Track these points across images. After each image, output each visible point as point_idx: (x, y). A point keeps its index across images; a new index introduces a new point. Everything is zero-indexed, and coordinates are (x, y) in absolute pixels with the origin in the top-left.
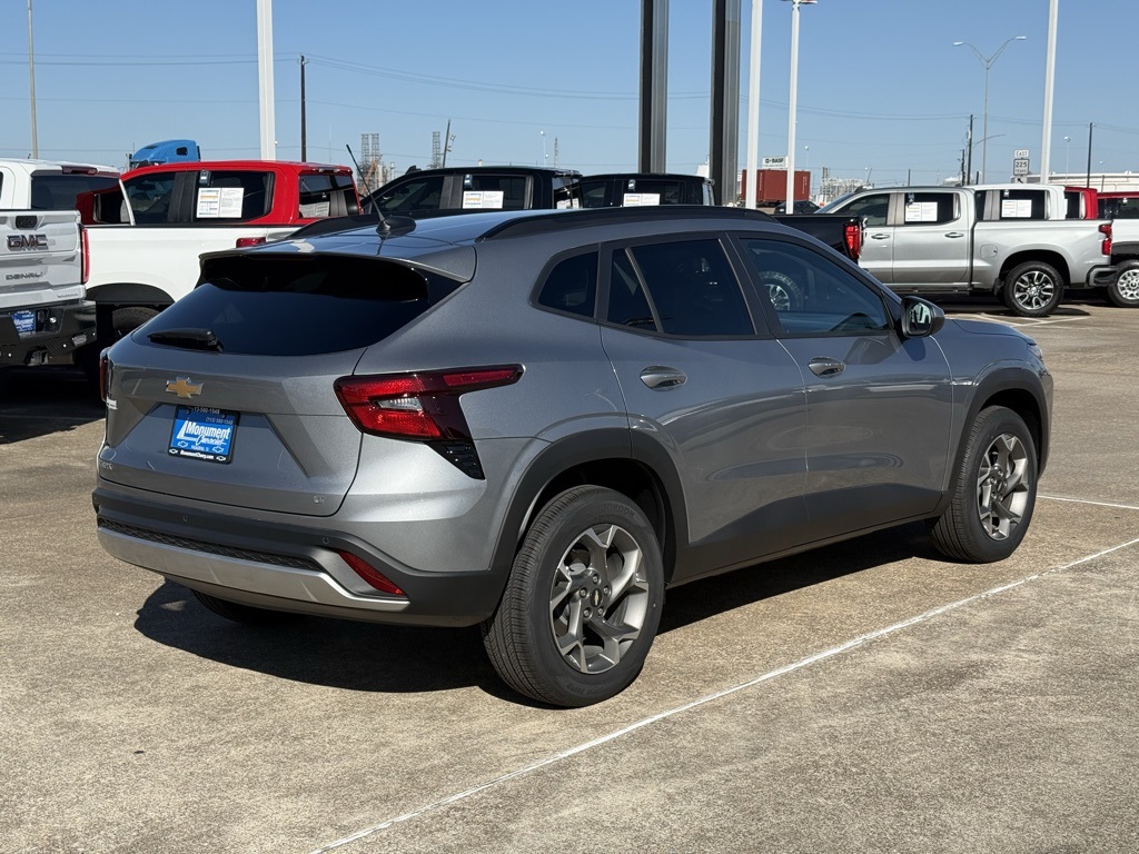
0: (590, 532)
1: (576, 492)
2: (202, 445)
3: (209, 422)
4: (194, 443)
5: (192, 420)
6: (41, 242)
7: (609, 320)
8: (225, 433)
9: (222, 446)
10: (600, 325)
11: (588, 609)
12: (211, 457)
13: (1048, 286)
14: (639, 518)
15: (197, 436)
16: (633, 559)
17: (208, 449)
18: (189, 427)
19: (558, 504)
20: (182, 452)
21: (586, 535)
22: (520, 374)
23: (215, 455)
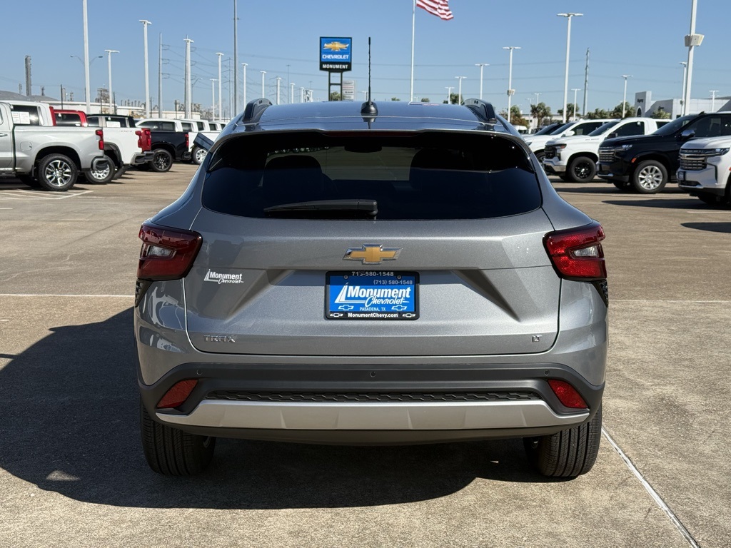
2: (375, 306)
3: (379, 285)
5: (353, 284)
8: (407, 292)
12: (395, 316)
13: (68, 170)
15: (364, 299)
17: (386, 309)
18: (351, 291)
20: (351, 315)
23: (401, 313)
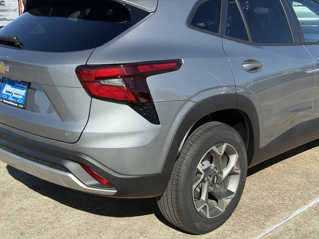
0: (214, 148)
1: (207, 127)
2: (13, 97)
3: (16, 86)
4: (9, 96)
5: (9, 84)
6: (3, 3)
7: (226, 35)
8: (23, 92)
9: (22, 99)
10: (222, 37)
11: (211, 186)
12: (17, 105)
14: (238, 139)
15: (11, 93)
16: (234, 159)
17: (16, 100)
18: (8, 88)
19: (198, 134)
20: (4, 101)
21: (212, 150)
22: (181, 64)
23: (19, 104)
